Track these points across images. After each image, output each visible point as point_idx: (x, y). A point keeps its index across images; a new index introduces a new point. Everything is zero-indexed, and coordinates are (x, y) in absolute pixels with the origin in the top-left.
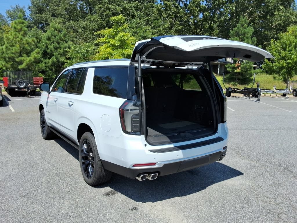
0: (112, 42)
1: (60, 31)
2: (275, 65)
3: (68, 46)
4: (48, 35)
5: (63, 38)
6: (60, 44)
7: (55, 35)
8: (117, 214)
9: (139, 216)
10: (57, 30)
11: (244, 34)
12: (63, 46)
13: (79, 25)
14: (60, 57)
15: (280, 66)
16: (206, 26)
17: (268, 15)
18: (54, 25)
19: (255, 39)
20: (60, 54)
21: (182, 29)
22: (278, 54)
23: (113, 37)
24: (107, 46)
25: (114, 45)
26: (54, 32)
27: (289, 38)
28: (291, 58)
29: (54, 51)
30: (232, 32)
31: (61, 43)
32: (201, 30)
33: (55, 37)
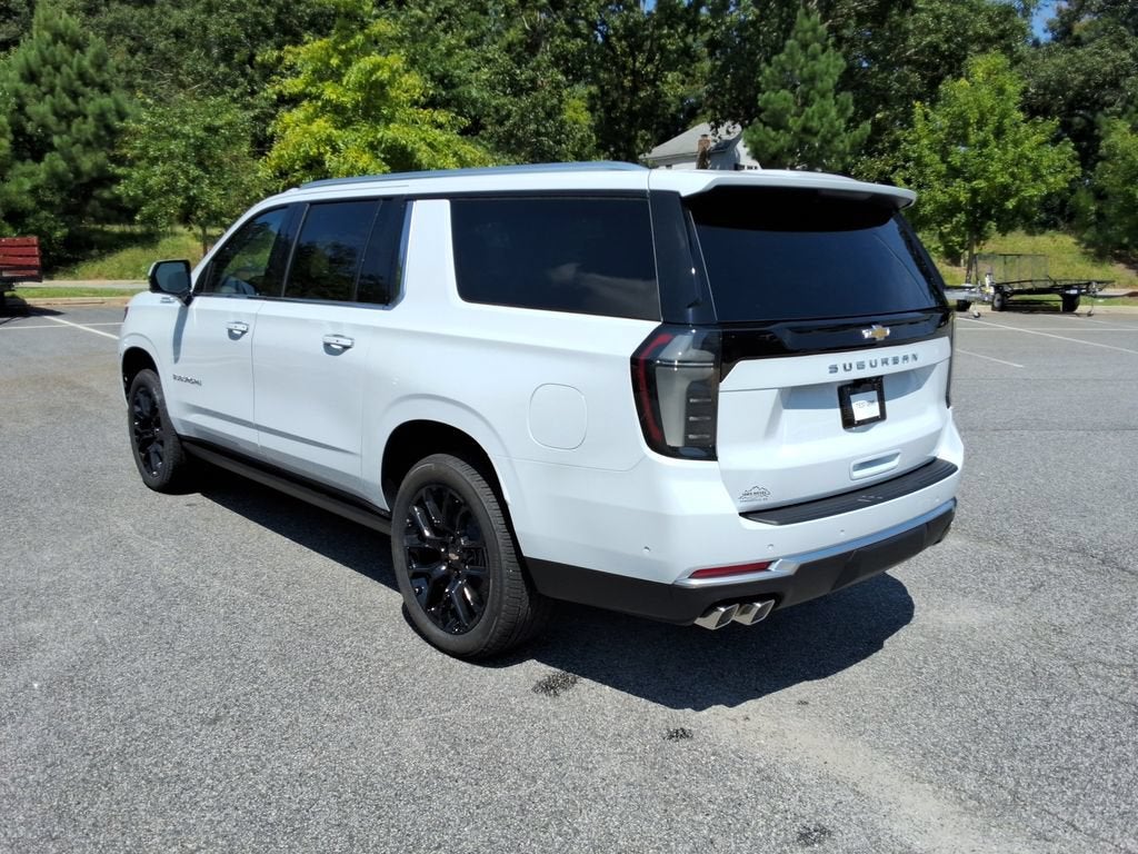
0: (330, 92)
1: (77, 45)
2: (930, 200)
3: (113, 106)
4: (27, 60)
5: (92, 71)
6: (81, 99)
7: (58, 59)
8: (627, 757)
9: (713, 758)
10: (67, 39)
11: (811, 79)
12: (91, 108)
13: (159, 22)
14: (85, 153)
15: (948, 201)
16: (672, 44)
17: (892, 9)
18: (51, 19)
19: (848, 100)
20: (83, 139)
21: (581, 51)
22: (937, 158)
23: (336, 76)
24: (311, 110)
25: (338, 109)
26: (52, 48)
27: (975, 100)
28: (985, 170)
29: (54, 128)
30: (767, 71)
31: (83, 95)
32: (650, 60)
33: (57, 69)
